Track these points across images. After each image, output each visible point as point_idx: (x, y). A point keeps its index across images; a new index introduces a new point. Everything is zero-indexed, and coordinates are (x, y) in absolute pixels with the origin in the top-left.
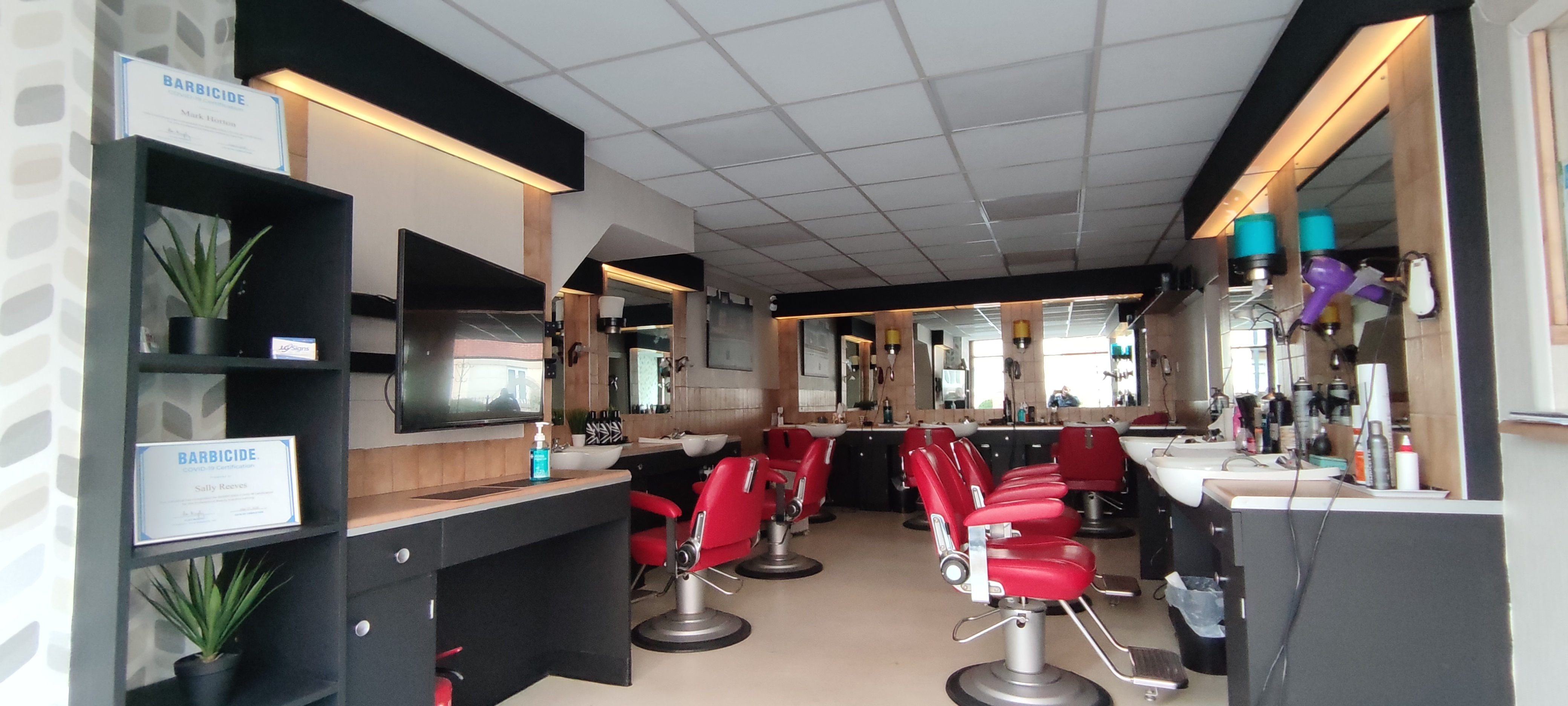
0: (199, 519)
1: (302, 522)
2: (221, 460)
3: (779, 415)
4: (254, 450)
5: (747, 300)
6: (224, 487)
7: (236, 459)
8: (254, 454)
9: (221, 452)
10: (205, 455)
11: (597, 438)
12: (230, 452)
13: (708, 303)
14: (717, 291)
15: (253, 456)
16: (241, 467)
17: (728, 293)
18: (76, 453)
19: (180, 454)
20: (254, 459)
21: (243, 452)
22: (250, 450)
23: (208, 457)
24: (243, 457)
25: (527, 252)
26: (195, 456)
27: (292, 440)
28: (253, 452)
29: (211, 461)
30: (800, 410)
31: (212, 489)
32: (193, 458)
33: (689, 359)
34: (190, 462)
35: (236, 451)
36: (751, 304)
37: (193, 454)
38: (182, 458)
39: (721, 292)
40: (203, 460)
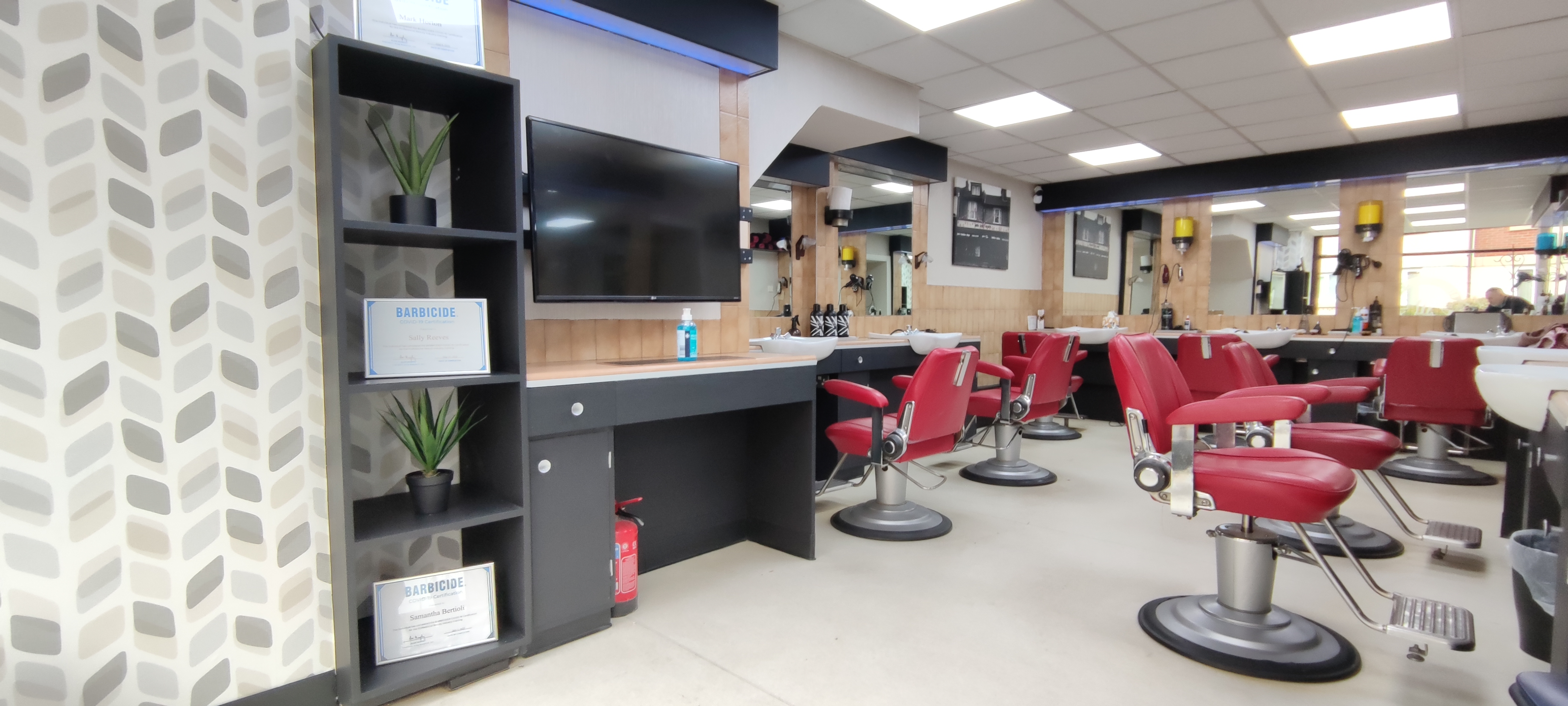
0: (411, 362)
1: (491, 372)
2: (428, 316)
3: (1039, 318)
4: (454, 309)
5: (1004, 192)
6: (431, 338)
7: (440, 316)
8: (454, 312)
9: (428, 309)
10: (417, 311)
11: (820, 330)
12: (436, 310)
13: (955, 194)
14: (967, 182)
15: (453, 314)
16: (444, 322)
17: (981, 184)
18: (318, 302)
19: (398, 308)
20: (454, 316)
21: (446, 310)
22: (451, 309)
23: (418, 312)
24: (446, 314)
25: (723, 137)
26: (408, 311)
27: (484, 301)
28: (453, 310)
29: (421, 316)
30: (1064, 314)
31: (421, 339)
32: (407, 313)
33: (928, 254)
34: (405, 316)
35: (440, 309)
36: (1009, 194)
37: (407, 309)
38: (399, 312)
39: (972, 183)
40: (415, 314)
